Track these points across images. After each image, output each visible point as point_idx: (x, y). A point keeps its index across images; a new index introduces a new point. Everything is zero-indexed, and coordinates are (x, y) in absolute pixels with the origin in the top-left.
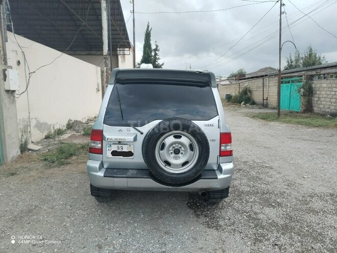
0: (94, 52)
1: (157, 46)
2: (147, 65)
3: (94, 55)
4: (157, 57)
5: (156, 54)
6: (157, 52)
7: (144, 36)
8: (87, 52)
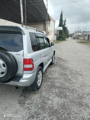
0: (38, 23)
1: (65, 20)
2: (60, 27)
3: (38, 24)
4: (65, 24)
5: (65, 23)
6: (65, 22)
7: (60, 16)
8: (35, 23)
